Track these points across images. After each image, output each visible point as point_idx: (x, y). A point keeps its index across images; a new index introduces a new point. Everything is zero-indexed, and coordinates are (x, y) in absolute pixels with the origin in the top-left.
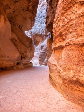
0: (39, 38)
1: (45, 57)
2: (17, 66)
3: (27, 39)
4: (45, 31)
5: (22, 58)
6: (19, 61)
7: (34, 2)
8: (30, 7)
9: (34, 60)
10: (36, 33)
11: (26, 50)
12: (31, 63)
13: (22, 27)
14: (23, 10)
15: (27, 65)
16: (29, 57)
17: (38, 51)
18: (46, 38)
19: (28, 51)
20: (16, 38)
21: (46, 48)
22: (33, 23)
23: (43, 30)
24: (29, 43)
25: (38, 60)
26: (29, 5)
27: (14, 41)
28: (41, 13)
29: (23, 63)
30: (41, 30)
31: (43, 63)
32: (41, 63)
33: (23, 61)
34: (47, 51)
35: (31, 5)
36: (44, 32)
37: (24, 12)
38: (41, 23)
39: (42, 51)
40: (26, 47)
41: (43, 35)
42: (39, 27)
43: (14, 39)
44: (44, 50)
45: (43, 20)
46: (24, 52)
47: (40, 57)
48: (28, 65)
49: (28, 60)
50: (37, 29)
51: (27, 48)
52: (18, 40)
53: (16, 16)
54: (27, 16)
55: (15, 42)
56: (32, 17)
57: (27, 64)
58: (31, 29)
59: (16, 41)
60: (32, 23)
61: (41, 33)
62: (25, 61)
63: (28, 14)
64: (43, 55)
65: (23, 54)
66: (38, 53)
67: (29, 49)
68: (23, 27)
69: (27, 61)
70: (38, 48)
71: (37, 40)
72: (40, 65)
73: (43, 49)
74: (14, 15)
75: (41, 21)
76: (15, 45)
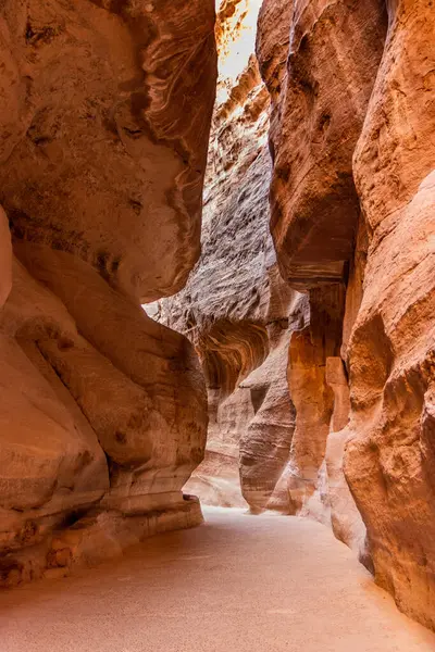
0: (237, 347)
1: (283, 456)
2: (58, 545)
3: (152, 337)
4: (266, 298)
5: (115, 467)
6: (95, 495)
7: (177, 40)
8: (151, 93)
9: (213, 480)
10: (218, 314)
11: (141, 409)
12: (190, 502)
13: (115, 265)
14: (111, 127)
15: (153, 522)
16: (172, 458)
17: (233, 425)
18: (276, 339)
19: (162, 421)
20: (68, 328)
21: (280, 394)
22: (187, 236)
23: (254, 291)
24: (165, 364)
25: (238, 480)
26: (145, 74)
27: (53, 347)
28: (242, 200)
29: (129, 506)
30: (244, 295)
31: (272, 500)
32: (258, 495)
33: (126, 492)
34: (294, 413)
35: (157, 73)
36: (263, 301)
37: (118, 148)
38: (244, 254)
39: (257, 419)
40: (140, 392)
41: (259, 322)
42: (233, 280)
43: (51, 331)
44: (270, 410)
45: (253, 238)
46: (129, 425)
47: (247, 461)
48: (165, 518)
49: (164, 481)
50: (222, 294)
51: (151, 395)
52: (79, 341)
53: (64, 176)
54: (140, 176)
55: (59, 354)
56: (180, 188)
57: (159, 511)
58: (182, 285)
59: (66, 345)
60: (180, 237)
61: (249, 313)
62: (139, 493)
63: (146, 163)
64: (270, 445)
65: (120, 438)
66: (234, 432)
67: (169, 406)
68: (121, 266)
69: (157, 489)
70: (232, 405)
71: (224, 357)
72: (254, 511)
73: (265, 405)
74: (51, 167)
75: (242, 243)
76: (60, 373)
